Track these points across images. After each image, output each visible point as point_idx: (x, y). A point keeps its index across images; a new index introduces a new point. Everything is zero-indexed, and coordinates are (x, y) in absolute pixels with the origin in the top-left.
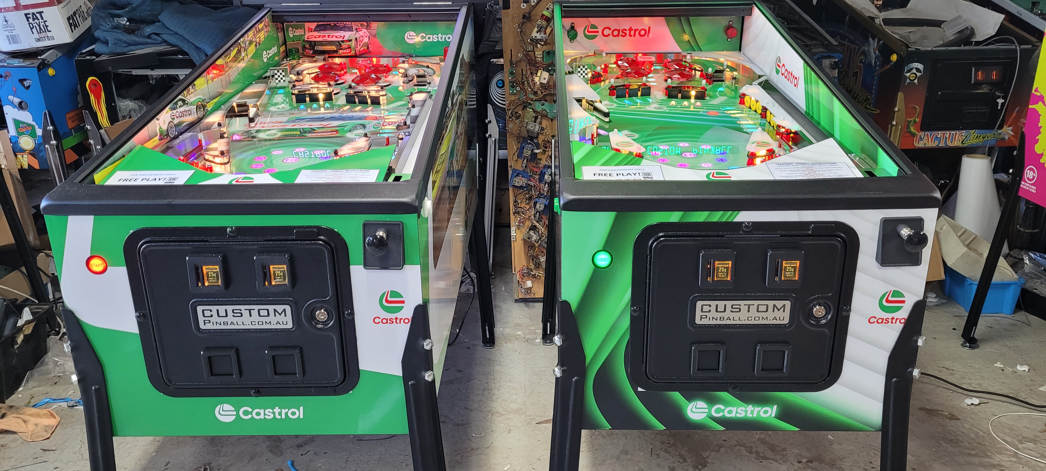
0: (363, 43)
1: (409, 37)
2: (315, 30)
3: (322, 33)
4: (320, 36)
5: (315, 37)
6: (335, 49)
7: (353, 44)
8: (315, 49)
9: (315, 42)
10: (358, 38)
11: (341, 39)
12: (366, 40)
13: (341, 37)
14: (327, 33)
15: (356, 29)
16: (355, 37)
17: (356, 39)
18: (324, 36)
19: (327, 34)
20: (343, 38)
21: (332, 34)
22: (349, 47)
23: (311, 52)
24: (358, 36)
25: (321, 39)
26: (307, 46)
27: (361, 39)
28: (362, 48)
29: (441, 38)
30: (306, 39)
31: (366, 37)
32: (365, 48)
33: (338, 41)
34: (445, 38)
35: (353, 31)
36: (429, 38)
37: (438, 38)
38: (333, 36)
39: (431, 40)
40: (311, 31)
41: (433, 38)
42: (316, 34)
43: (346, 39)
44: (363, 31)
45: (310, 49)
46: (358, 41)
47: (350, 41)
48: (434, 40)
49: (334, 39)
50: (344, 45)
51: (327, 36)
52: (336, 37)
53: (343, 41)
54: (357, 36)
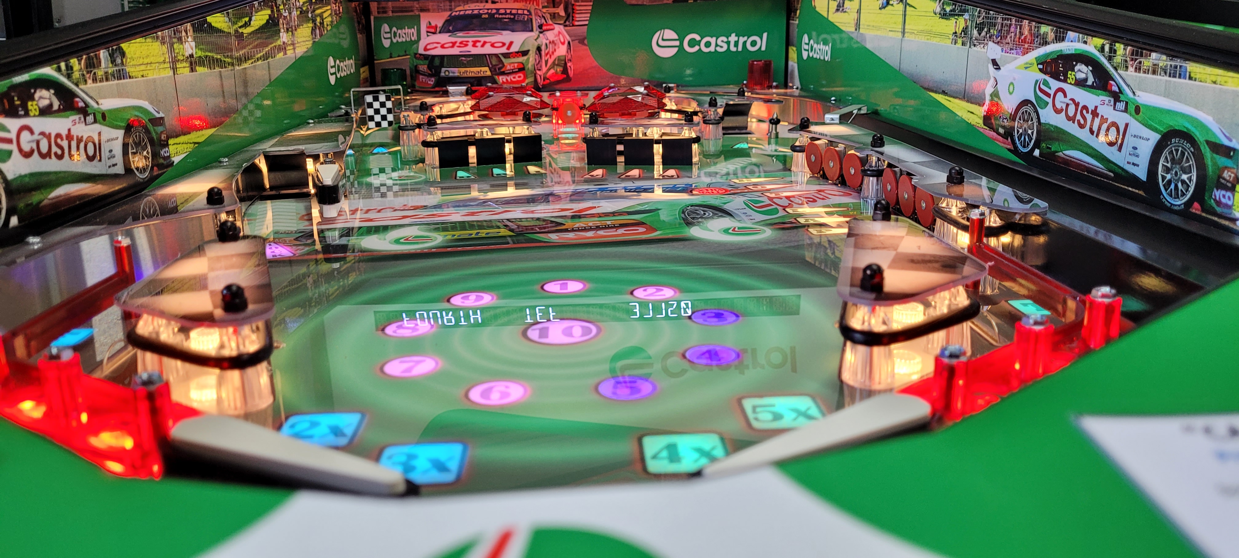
0: (553, 58)
1: (661, 43)
2: (445, 29)
3: (460, 37)
4: (454, 44)
5: (443, 47)
6: (489, 73)
7: (531, 60)
8: (442, 74)
9: (442, 57)
10: (543, 48)
11: (504, 50)
12: (562, 51)
13: (504, 44)
14: (470, 37)
15: (540, 27)
16: (536, 44)
17: (539, 49)
18: (464, 44)
19: (470, 40)
20: (508, 48)
21: (483, 39)
22: (522, 69)
23: (432, 81)
24: (545, 41)
25: (455, 51)
26: (423, 68)
27: (551, 47)
28: (552, 71)
29: (736, 44)
30: (421, 51)
31: (563, 43)
32: (559, 69)
33: (496, 55)
34: (745, 43)
35: (532, 30)
36: (708, 44)
37: (728, 43)
38: (485, 43)
39: (712, 49)
40: (434, 33)
41: (717, 45)
42: (445, 38)
43: (514, 49)
44: (556, 31)
45: (430, 76)
46: (543, 53)
47: (525, 53)
48: (719, 49)
49: (488, 50)
50: (510, 64)
51: (470, 44)
52: (493, 45)
53: (506, 56)
54: (543, 41)
